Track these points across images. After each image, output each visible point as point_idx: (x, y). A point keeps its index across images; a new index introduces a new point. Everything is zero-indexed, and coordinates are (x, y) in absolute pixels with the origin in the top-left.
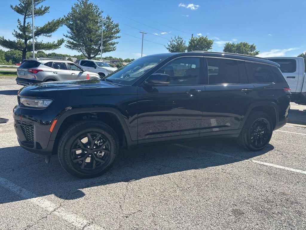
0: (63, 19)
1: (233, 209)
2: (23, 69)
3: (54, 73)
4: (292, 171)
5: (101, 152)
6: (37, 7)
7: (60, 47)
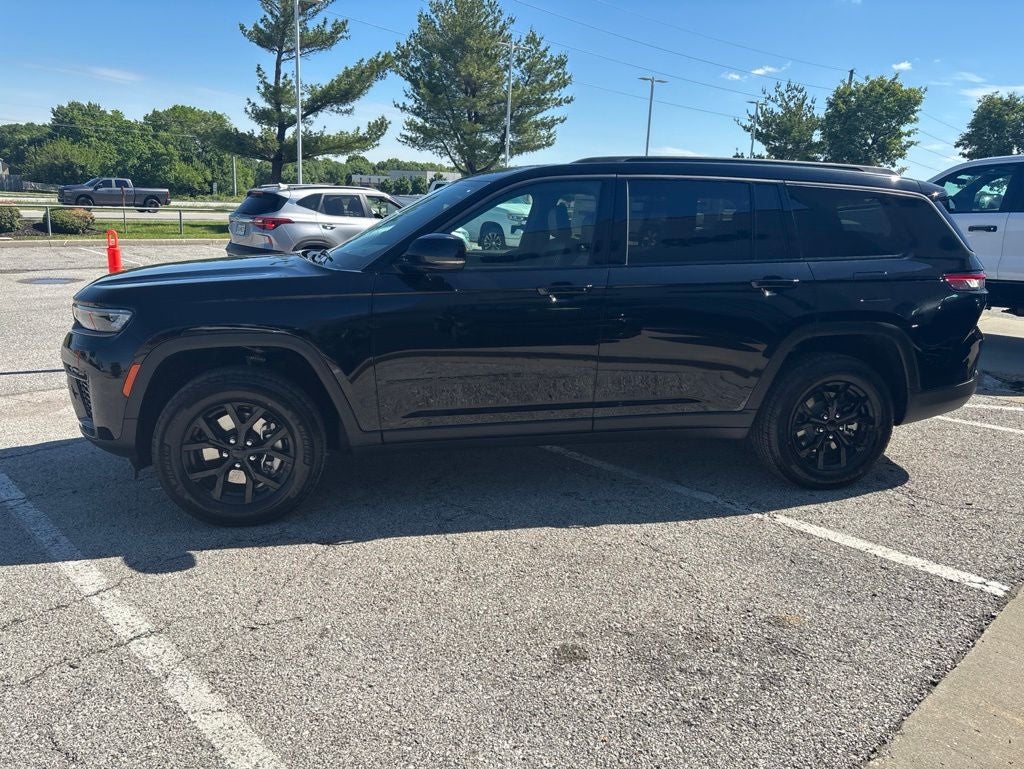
0: (387, 56)
1: (564, 646)
2: (241, 217)
3: (325, 227)
4: (886, 561)
5: (271, 459)
6: (312, 25)
7: (378, 145)
